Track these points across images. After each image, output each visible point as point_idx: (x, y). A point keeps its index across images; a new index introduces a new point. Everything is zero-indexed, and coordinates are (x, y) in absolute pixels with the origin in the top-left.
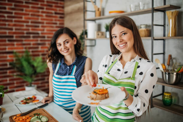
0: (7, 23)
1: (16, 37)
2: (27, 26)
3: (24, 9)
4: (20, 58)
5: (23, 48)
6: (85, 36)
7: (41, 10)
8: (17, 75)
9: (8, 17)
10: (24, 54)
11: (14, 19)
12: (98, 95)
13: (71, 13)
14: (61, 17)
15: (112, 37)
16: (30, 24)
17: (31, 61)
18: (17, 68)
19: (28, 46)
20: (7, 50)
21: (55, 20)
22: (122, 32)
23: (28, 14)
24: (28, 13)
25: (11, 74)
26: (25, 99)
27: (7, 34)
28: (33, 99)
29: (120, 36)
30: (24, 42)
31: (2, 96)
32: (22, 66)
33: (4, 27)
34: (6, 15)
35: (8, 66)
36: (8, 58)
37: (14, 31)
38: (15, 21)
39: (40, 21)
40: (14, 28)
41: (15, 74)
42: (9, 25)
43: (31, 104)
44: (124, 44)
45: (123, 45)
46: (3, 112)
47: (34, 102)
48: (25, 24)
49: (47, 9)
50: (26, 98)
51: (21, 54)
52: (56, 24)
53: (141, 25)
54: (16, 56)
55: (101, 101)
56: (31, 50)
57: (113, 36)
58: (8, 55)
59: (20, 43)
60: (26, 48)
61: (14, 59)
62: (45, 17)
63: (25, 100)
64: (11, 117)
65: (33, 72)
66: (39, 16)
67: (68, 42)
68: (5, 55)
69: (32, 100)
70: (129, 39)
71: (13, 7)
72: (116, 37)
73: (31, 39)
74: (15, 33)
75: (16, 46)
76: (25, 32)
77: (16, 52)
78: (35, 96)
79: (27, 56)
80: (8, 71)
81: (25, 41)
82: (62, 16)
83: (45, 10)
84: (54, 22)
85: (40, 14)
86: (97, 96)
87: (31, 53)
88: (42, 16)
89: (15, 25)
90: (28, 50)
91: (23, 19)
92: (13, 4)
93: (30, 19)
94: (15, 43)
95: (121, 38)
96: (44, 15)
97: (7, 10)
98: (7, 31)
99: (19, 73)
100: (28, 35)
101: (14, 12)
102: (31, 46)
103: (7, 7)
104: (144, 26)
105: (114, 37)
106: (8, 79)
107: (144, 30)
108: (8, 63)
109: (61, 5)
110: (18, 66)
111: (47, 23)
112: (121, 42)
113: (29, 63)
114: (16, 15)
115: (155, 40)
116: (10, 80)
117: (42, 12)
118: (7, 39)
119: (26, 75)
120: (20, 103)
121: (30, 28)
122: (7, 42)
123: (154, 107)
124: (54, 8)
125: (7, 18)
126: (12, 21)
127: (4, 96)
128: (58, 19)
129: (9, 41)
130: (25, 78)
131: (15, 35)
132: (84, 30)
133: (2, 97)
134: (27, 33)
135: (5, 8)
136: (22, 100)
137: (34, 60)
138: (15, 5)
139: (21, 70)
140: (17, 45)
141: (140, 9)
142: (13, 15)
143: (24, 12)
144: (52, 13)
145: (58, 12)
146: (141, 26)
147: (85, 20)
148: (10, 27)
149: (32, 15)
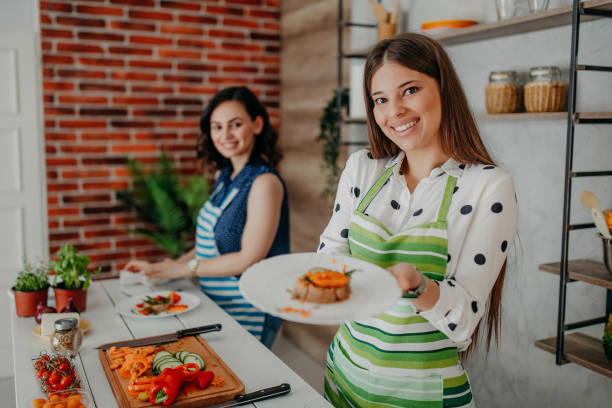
0: (108, 70)
1: (136, 113)
2: (167, 78)
3: (159, 24)
4: (147, 178)
5: (153, 148)
6: (343, 111)
7: (207, 28)
8: (139, 231)
9: (113, 50)
10: (158, 167)
11: (128, 58)
12: (311, 288)
13: (301, 34)
14: (269, 49)
15: (372, 101)
16: (174, 72)
17: (179, 188)
18: (139, 208)
19: (170, 142)
20: (110, 154)
21: (253, 59)
22: (404, 85)
23: (169, 42)
24: (168, 36)
25: (121, 227)
26: (147, 299)
27: (110, 105)
28: (172, 301)
29: (400, 97)
30: (158, 130)
31: (85, 285)
32: (152, 204)
33: (99, 81)
34: (105, 45)
35: (114, 202)
36: (114, 178)
37: (128, 94)
38: (133, 64)
39: (204, 61)
40: (129, 84)
41: (132, 226)
42: (114, 76)
43: (163, 314)
44: (412, 124)
45: (408, 125)
46: (83, 331)
47: (173, 312)
48: (160, 73)
49: (226, 22)
50: (149, 298)
51: (148, 167)
52: (254, 70)
53: (533, 69)
54: (135, 172)
55: (317, 308)
56: (178, 155)
57: (374, 98)
58: (113, 169)
59: (145, 131)
60: (162, 148)
61: (130, 180)
62: (219, 51)
63: (147, 302)
64: (104, 349)
65: (183, 223)
66: (200, 45)
67: (238, 125)
68: (104, 168)
69: (167, 305)
70: (428, 108)
71: (125, 18)
72: (384, 100)
73: (179, 119)
74: (131, 101)
75: (133, 142)
76: (161, 97)
77: (135, 161)
78: (179, 294)
79: (167, 172)
80: (113, 217)
81: (162, 125)
82: (274, 44)
83: (220, 27)
84: (248, 64)
85: (205, 38)
86: (308, 291)
87: (178, 165)
88: (211, 46)
89: (131, 76)
90: (169, 154)
91: (155, 58)
92: (126, 8)
93: (173, 55)
94: (133, 132)
95: (400, 104)
96: (218, 41)
97: (109, 30)
98: (110, 95)
99: (141, 225)
100: (170, 107)
101: (127, 33)
102: (180, 141)
103: (109, 19)
104: (545, 72)
105: (379, 101)
106: (113, 240)
107: (545, 87)
108: (112, 193)
109: (273, 9)
110: (139, 202)
111: (226, 69)
112: (399, 115)
113: (172, 194)
114: (134, 46)
115: (583, 121)
116: (119, 244)
117: (213, 33)
118: (109, 119)
119: (162, 231)
120: (133, 311)
121: (176, 86)
122: (110, 130)
123: (568, 362)
124: (247, 18)
125: (108, 56)
126: (121, 63)
127: (88, 285)
128: (262, 54)
129: (116, 124)
130: (160, 241)
131: (131, 108)
132: (340, 90)
133: (84, 289)
134: (167, 102)
135: (102, 24)
136: (140, 302)
137: (188, 186)
138: (132, 14)
139: (148, 214)
140: (138, 137)
141: (532, 11)
142: (126, 44)
143: (157, 34)
144: (241, 36)
145: (262, 31)
146: (534, 73)
147: (342, 56)
148: (117, 82)
149: (181, 43)
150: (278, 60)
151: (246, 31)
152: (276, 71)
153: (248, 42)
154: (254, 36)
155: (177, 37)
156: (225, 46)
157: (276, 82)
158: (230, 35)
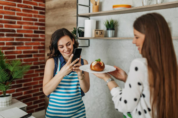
7: (17, 3)
14: (41, 13)
16: (3, 19)
21: (35, 16)
23: (1, 7)
39: (16, 16)
52: (36, 20)
67: (70, 45)
82: (43, 11)
83: (22, 4)
85: (16, 7)
88: (19, 10)
96: (21, 9)
111: (24, 19)
128: (39, 14)
147: (78, 16)
149: (5, 8)
150: (44, 17)
151: (33, 6)
152: (44, 21)
153: (33, 10)
154: (35, 8)
155: (4, 6)
156: (23, 10)
157: (44, 25)
158: (27, 7)
